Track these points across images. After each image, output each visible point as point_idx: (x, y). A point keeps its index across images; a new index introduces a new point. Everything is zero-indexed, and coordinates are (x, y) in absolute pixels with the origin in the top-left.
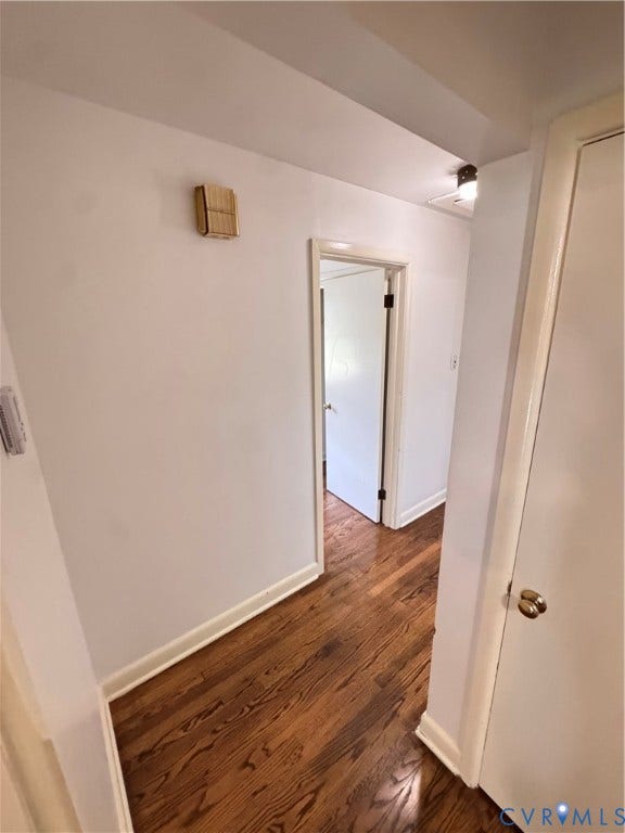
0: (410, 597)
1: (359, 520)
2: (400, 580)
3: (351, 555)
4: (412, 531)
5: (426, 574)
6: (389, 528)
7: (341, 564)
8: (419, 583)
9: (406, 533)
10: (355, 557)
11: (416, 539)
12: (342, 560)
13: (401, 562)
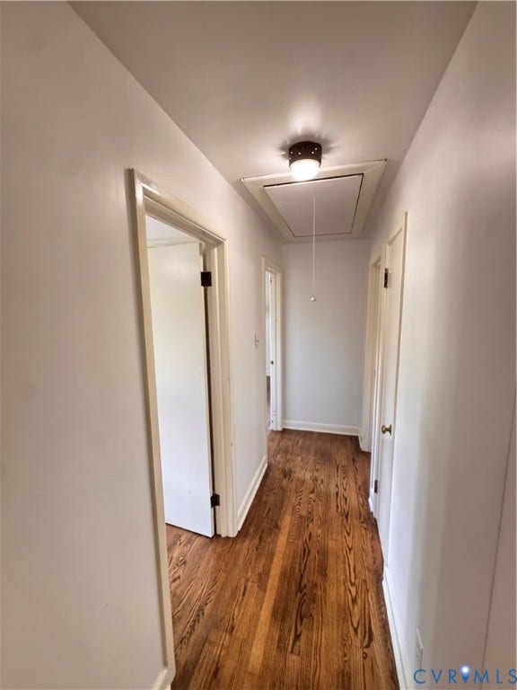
0: (297, 637)
1: (189, 542)
2: (274, 614)
3: (201, 609)
4: (252, 530)
5: (294, 587)
6: (227, 538)
7: (193, 637)
8: (294, 607)
9: (246, 536)
10: (207, 610)
11: (261, 539)
12: (193, 628)
13: (262, 586)
